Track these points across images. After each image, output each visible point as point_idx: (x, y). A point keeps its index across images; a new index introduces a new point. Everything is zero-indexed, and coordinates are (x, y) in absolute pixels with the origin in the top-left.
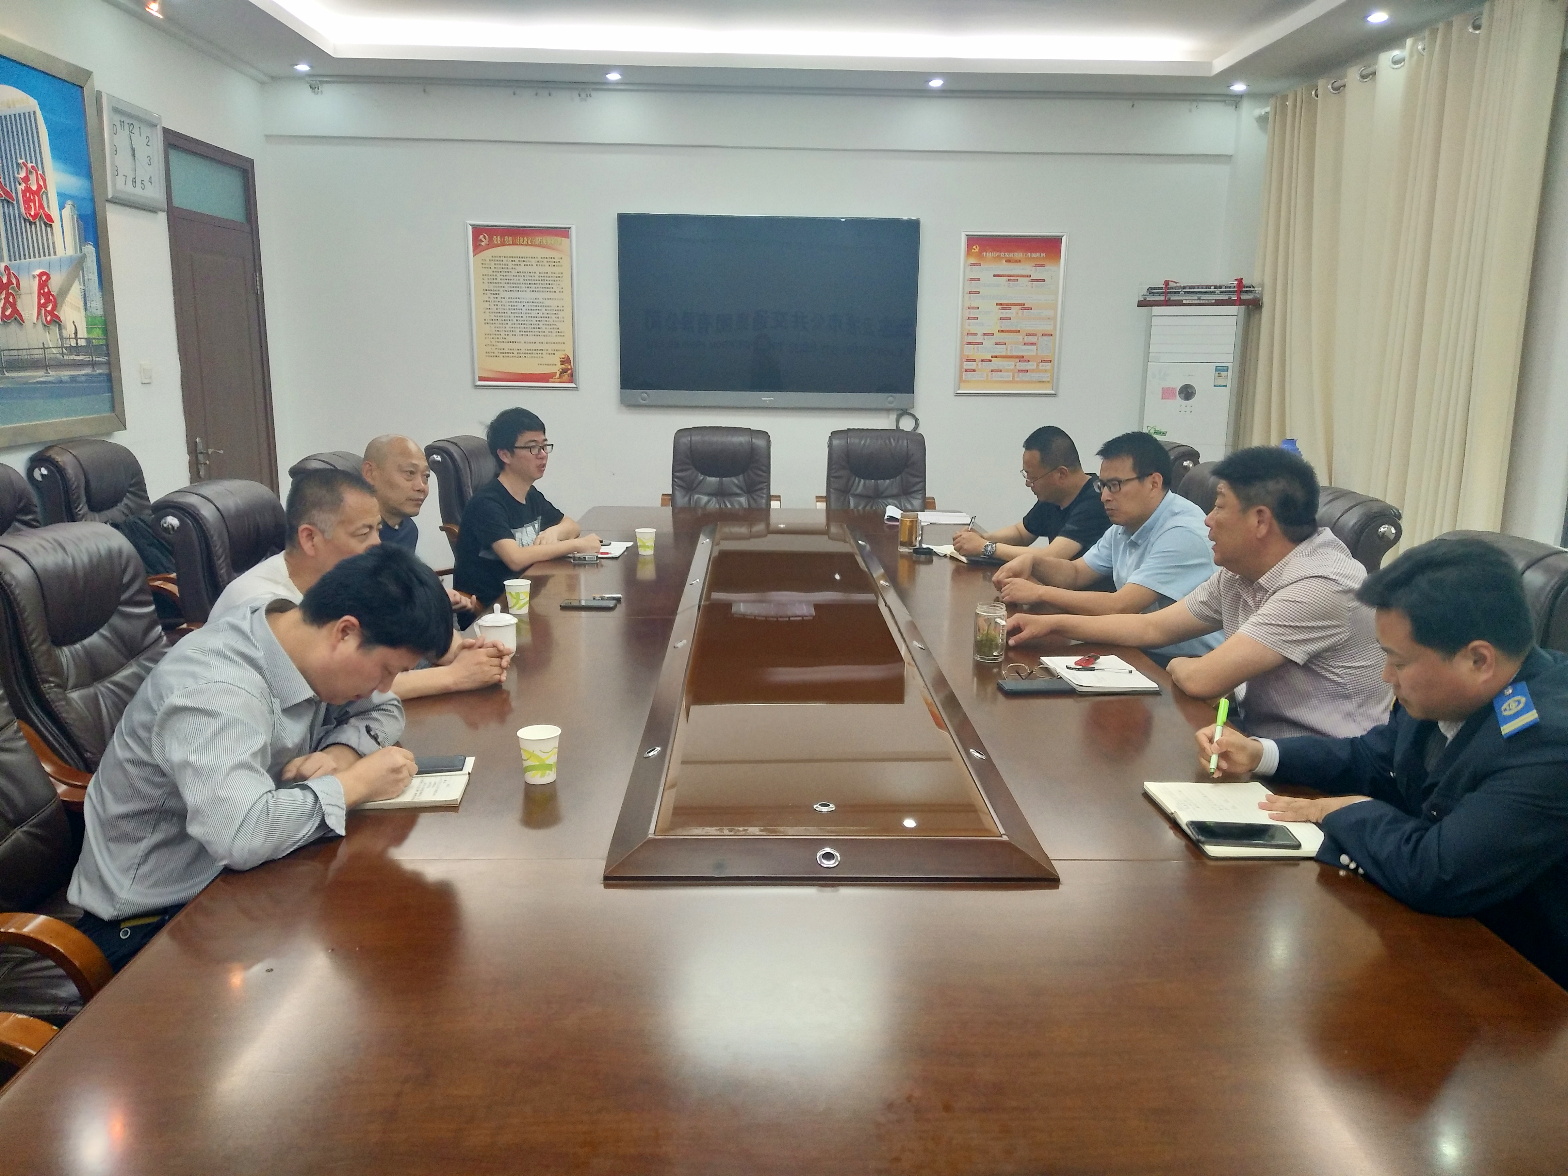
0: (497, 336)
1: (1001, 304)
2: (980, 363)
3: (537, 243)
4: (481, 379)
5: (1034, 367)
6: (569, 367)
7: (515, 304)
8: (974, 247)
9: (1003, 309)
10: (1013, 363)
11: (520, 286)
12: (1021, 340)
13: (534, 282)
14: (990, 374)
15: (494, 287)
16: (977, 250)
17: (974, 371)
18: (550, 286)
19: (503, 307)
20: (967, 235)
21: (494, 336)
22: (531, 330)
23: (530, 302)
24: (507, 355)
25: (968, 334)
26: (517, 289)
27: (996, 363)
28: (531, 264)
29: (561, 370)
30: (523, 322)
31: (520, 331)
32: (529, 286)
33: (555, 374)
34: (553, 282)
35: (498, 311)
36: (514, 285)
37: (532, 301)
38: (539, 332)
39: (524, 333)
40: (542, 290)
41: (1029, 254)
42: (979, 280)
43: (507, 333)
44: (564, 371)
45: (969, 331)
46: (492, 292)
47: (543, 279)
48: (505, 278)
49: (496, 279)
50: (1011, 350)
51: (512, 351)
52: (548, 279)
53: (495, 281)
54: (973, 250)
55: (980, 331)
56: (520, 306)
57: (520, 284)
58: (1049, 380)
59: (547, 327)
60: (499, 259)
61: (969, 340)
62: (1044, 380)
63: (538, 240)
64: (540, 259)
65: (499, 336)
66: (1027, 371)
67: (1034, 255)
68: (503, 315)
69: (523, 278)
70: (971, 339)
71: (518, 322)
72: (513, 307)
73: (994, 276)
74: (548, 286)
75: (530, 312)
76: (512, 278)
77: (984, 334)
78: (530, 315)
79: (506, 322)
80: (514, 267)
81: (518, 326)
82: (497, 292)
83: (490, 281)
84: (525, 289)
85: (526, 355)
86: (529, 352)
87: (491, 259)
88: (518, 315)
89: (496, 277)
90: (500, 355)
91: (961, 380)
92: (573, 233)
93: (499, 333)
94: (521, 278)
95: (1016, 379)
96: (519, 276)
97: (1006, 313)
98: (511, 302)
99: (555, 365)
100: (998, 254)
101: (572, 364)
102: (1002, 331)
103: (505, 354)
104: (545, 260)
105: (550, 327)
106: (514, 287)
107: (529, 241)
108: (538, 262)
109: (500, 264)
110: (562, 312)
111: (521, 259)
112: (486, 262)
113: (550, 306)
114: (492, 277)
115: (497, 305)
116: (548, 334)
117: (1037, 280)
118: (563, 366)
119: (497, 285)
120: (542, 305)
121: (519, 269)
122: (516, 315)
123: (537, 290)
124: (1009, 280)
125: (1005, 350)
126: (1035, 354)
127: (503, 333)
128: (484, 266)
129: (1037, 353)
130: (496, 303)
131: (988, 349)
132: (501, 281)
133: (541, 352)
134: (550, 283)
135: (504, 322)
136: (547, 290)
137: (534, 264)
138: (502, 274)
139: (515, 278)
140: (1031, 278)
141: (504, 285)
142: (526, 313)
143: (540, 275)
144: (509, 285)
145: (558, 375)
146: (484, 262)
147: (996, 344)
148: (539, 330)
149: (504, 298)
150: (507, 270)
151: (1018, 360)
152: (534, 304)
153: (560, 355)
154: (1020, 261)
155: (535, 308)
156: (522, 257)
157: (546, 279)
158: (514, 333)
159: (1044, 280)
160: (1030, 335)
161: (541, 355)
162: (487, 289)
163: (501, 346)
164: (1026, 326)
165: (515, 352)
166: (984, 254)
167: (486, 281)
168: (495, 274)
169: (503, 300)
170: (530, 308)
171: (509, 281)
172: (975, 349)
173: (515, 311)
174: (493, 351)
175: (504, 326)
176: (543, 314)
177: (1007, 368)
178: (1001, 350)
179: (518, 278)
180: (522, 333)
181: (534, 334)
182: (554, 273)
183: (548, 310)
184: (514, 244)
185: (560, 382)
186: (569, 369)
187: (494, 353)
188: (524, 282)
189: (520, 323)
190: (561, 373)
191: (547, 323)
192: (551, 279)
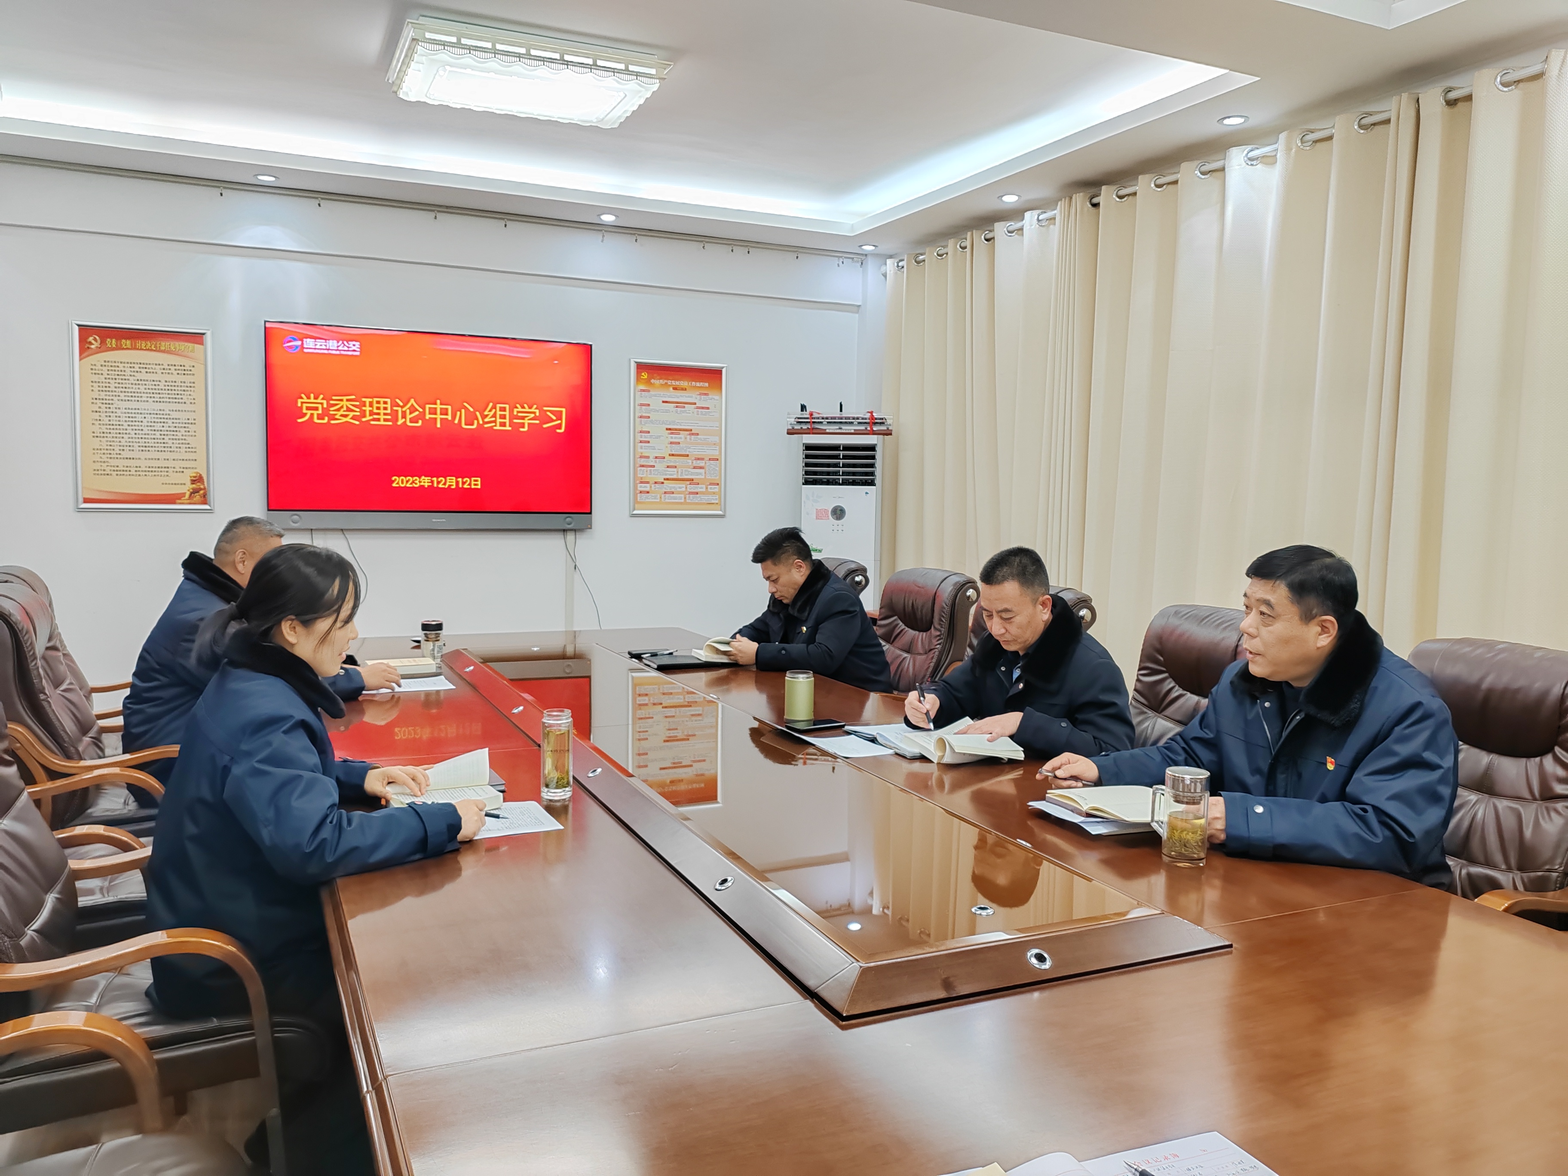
0: (109, 452)
1: (670, 429)
2: (653, 486)
3: (163, 348)
4: (86, 501)
5: (704, 490)
6: (202, 487)
7: (134, 415)
8: (643, 374)
9: (672, 433)
10: (684, 486)
11: (140, 395)
12: (690, 464)
13: (158, 392)
14: (663, 495)
15: (106, 395)
16: (646, 377)
17: (648, 492)
18: (179, 396)
19: (118, 419)
20: (636, 362)
21: (106, 452)
22: (154, 445)
23: (153, 414)
24: (122, 473)
25: (641, 457)
26: (137, 399)
27: (668, 486)
28: (154, 371)
29: (191, 490)
30: (143, 436)
31: (139, 446)
32: (152, 395)
33: (184, 494)
34: (183, 393)
35: (111, 423)
36: (133, 395)
37: (155, 412)
38: (164, 447)
39: (144, 449)
40: (168, 400)
41: (693, 383)
42: (649, 405)
43: (122, 448)
44: (195, 492)
45: (642, 453)
46: (104, 402)
47: (170, 388)
48: (121, 386)
49: (109, 387)
50: (682, 473)
51: (128, 469)
52: (176, 388)
53: (108, 389)
54: (642, 377)
55: (652, 454)
56: (139, 417)
57: (140, 393)
58: (717, 502)
59: (174, 441)
60: (113, 364)
61: (641, 462)
62: (713, 502)
63: (164, 344)
64: (166, 367)
65: (112, 452)
66: (697, 493)
67: (698, 384)
68: (118, 427)
69: (145, 387)
70: (643, 462)
71: (137, 436)
72: (131, 419)
73: (664, 402)
74: (177, 396)
75: (152, 424)
76: (130, 386)
77: (656, 458)
78: (153, 428)
79: (121, 435)
80: (132, 374)
81: (137, 440)
82: (111, 402)
83: (101, 389)
84: (146, 399)
85: (147, 473)
86: (150, 469)
87: (104, 364)
88: (137, 428)
89: (109, 385)
90: (112, 472)
91: (636, 501)
92: (208, 339)
93: (112, 448)
94: (141, 387)
95: (687, 501)
96: (139, 384)
97: (675, 438)
98: (128, 413)
99: (184, 484)
100: (666, 381)
101: (206, 483)
102: (673, 455)
103: (118, 471)
104: (173, 368)
105: (178, 442)
106: (132, 396)
107: (153, 346)
108: (164, 369)
109: (115, 371)
110: (193, 425)
111: (141, 366)
112: (97, 368)
113: (179, 419)
114: (104, 385)
115: (110, 416)
116: (176, 450)
117: (703, 408)
118: (194, 486)
119: (111, 394)
120: (169, 417)
121: (137, 375)
122: (134, 428)
123: (161, 400)
124: (677, 407)
125: (676, 473)
126: (703, 477)
127: (117, 448)
128: (94, 372)
129: (705, 476)
130: (108, 414)
131: (660, 471)
132: (115, 389)
133: (166, 470)
134: (179, 392)
135: (118, 435)
136: (175, 400)
137: (160, 372)
138: (117, 381)
139: (134, 386)
140: (697, 405)
141: (120, 394)
142: (147, 426)
143: (167, 384)
144: (126, 394)
145: (187, 496)
146: (94, 367)
147: (668, 467)
148: (164, 445)
149: (119, 408)
150: (124, 377)
151: (688, 483)
152: (158, 416)
153: (190, 473)
154: (686, 390)
155: (159, 420)
156: (144, 364)
157: (173, 388)
158: (131, 448)
159: (708, 408)
160: (698, 459)
161: (166, 474)
162: (98, 397)
163: (113, 462)
164: (694, 451)
165: (133, 470)
166: (652, 381)
167: (96, 389)
168: (107, 381)
169: (117, 410)
170: (153, 420)
171: (126, 390)
172: (648, 471)
173: (133, 424)
174: (103, 468)
175: (118, 440)
176: (169, 427)
177: (678, 490)
178: (673, 473)
179: (137, 386)
180: (142, 448)
181: (157, 449)
182: (184, 382)
183: (176, 423)
184: (134, 348)
185: (190, 504)
186: (201, 489)
187: (104, 470)
188: (145, 391)
189: (140, 436)
190: (191, 493)
191: (174, 437)
192: (179, 388)
